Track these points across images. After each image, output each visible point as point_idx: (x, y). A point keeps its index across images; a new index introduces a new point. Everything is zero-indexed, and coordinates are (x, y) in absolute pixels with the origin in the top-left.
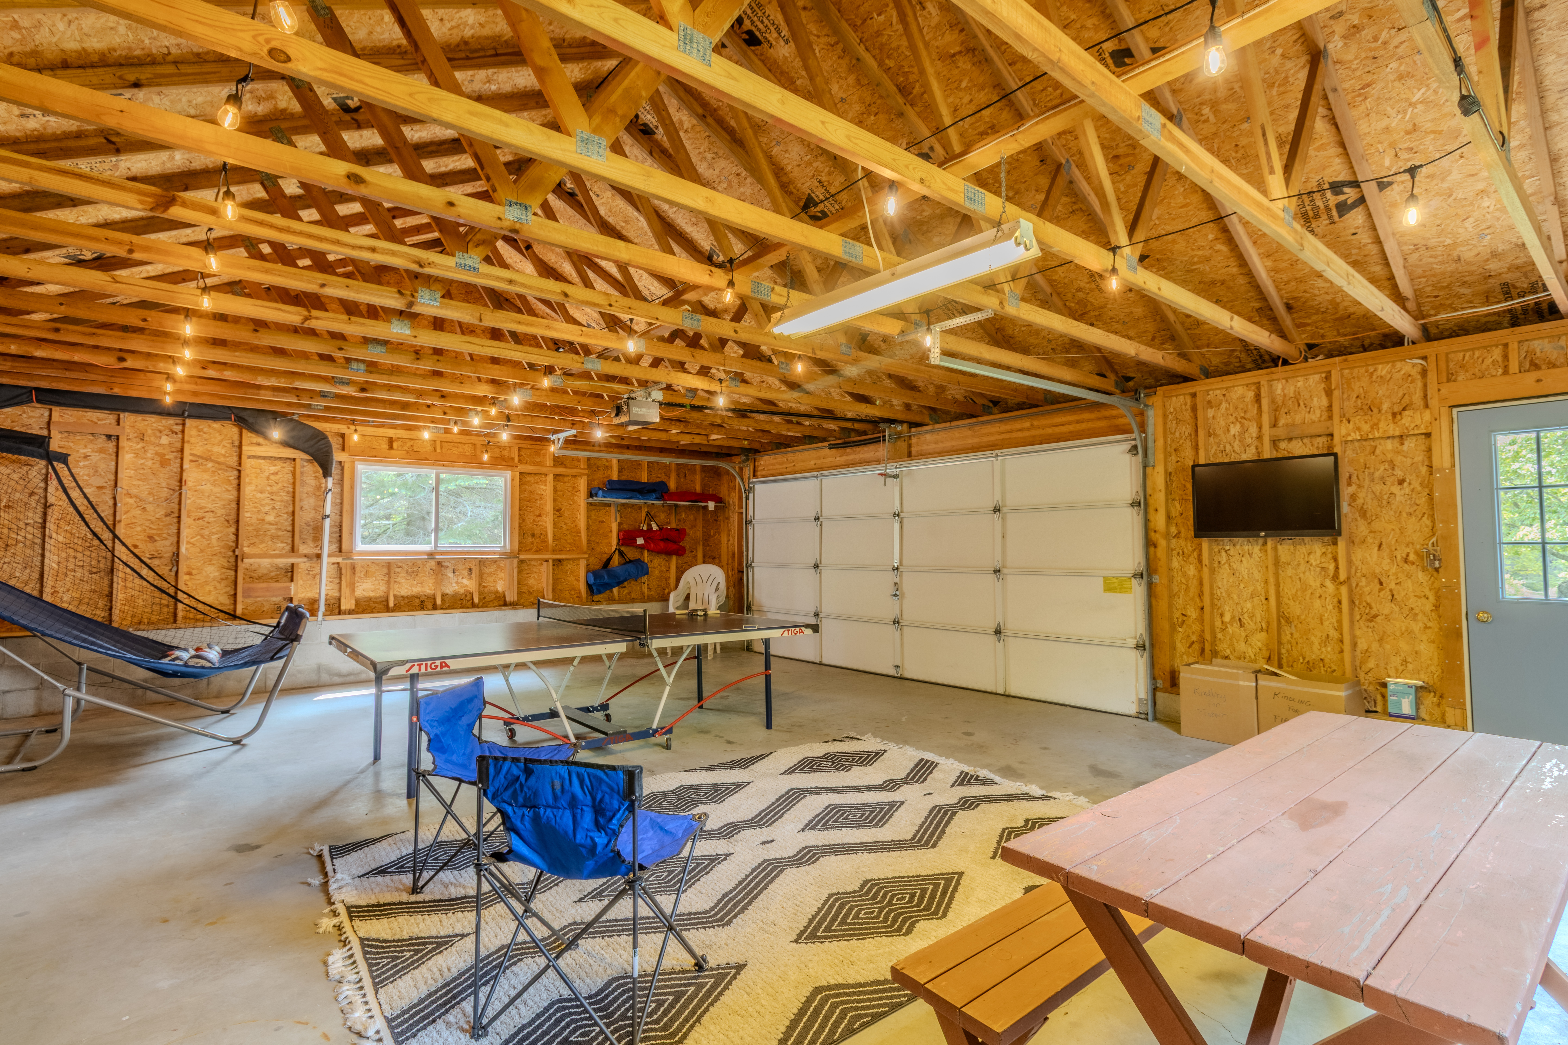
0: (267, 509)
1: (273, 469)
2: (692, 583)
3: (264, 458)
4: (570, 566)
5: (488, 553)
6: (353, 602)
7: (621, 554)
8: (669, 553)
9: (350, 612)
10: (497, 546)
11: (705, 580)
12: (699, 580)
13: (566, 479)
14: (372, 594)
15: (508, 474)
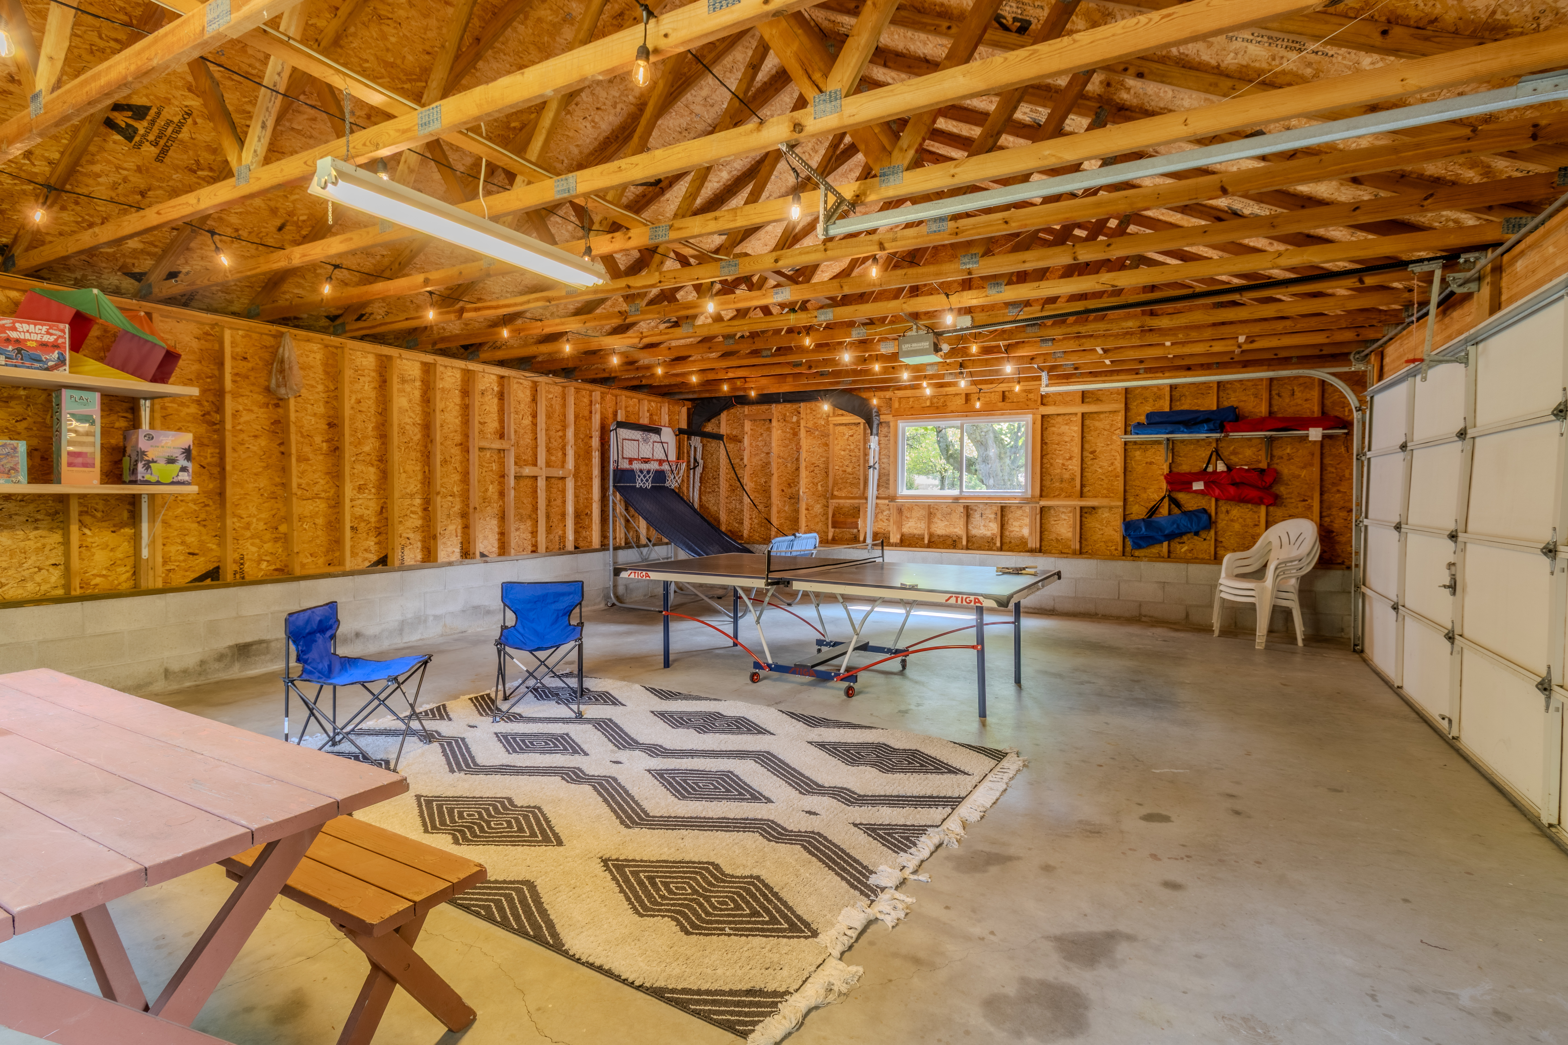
0: (846, 463)
1: (851, 433)
2: (1276, 542)
3: (845, 425)
4: (1106, 515)
5: (1009, 498)
6: (899, 537)
7: (1174, 502)
8: (1258, 502)
9: (896, 545)
10: (1018, 492)
11: (1293, 540)
12: (1285, 539)
13: (1102, 416)
14: (915, 532)
15: (1029, 418)
